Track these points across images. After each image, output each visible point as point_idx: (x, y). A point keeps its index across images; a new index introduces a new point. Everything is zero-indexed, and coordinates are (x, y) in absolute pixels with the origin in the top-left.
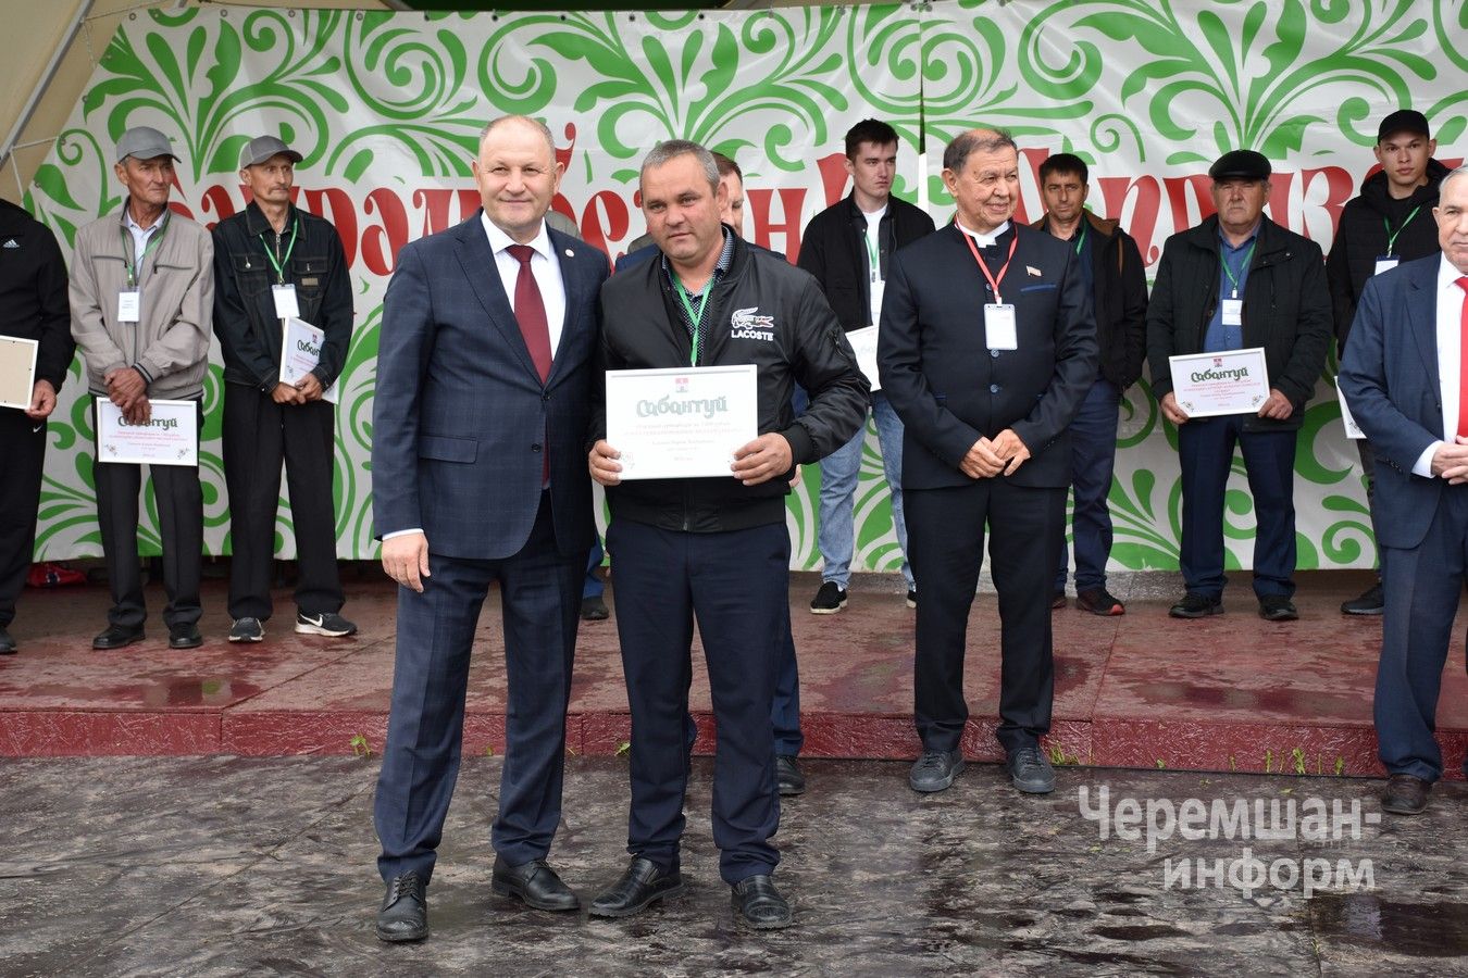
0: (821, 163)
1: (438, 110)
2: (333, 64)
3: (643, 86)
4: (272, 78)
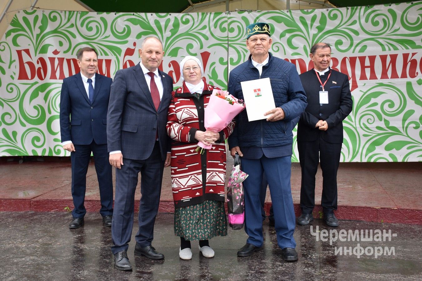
0: (202, 54)
1: (99, 38)
2: (72, 25)
3: (154, 33)
4: (56, 29)
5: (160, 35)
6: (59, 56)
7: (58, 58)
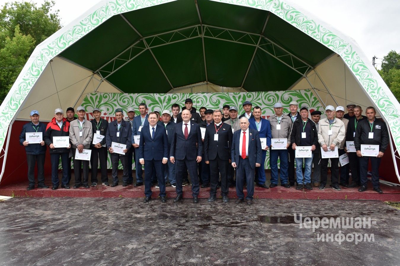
2: (115, 100)
3: (158, 104)
4: (106, 102)
5: (161, 105)
6: (107, 116)
7: (106, 117)
